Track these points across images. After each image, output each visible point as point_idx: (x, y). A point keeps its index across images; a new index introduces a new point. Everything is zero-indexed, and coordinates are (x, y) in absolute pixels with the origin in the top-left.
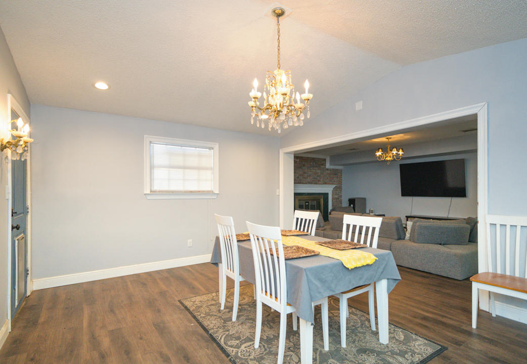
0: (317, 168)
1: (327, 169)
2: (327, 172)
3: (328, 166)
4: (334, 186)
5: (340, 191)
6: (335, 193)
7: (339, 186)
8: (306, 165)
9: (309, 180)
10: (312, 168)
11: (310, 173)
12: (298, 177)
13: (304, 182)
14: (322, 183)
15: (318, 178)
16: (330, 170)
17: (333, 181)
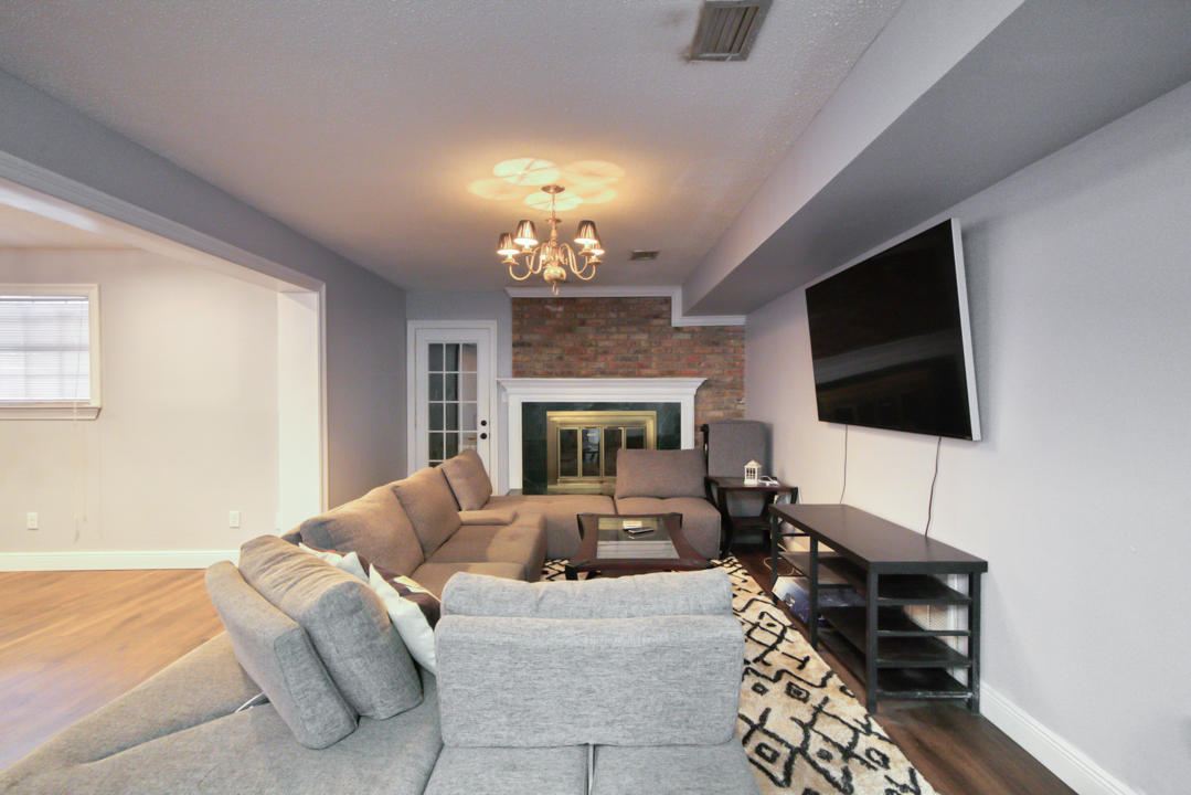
0: (634, 329)
1: (678, 329)
2: (675, 336)
3: (678, 319)
4: (699, 381)
5: (735, 397)
6: (712, 402)
7: (728, 380)
8: (589, 321)
9: (602, 365)
10: (614, 329)
11: (607, 343)
12: (561, 358)
13: (583, 372)
14: (655, 372)
15: (640, 356)
16: (691, 330)
17: (702, 365)
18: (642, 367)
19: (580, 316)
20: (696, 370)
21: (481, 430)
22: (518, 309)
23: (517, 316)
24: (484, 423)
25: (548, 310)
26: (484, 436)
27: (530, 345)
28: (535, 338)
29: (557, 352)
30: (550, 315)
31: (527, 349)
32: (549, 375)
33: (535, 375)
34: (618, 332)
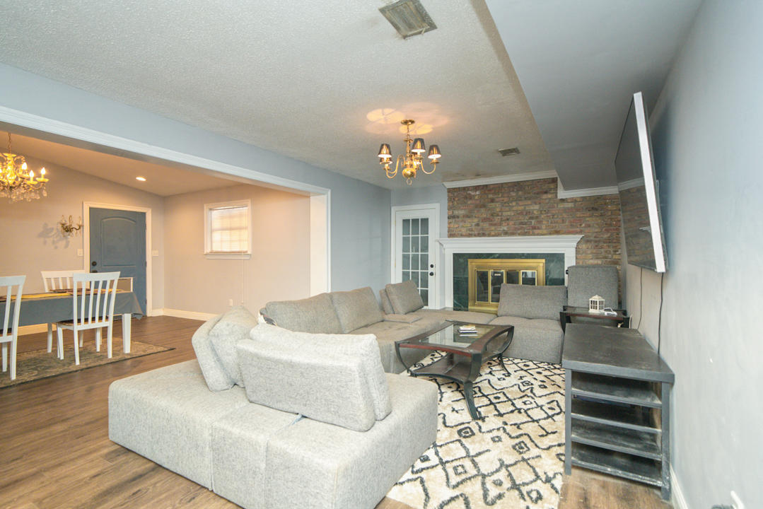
0: (529, 202)
1: (563, 200)
2: (561, 206)
3: (562, 193)
4: (578, 237)
5: (611, 250)
6: (592, 253)
7: (606, 236)
8: (497, 200)
9: (505, 228)
10: (514, 204)
11: (509, 213)
12: (478, 225)
13: (493, 233)
14: (545, 232)
15: (533, 221)
16: (574, 200)
17: (583, 225)
18: (534, 228)
19: (490, 196)
20: (578, 230)
21: (430, 270)
22: (451, 195)
23: (451, 199)
24: (432, 266)
25: (469, 194)
26: (432, 274)
27: (458, 217)
28: (461, 212)
29: (476, 220)
30: (471, 197)
31: (457, 219)
32: (470, 235)
33: (462, 236)
34: (517, 204)
